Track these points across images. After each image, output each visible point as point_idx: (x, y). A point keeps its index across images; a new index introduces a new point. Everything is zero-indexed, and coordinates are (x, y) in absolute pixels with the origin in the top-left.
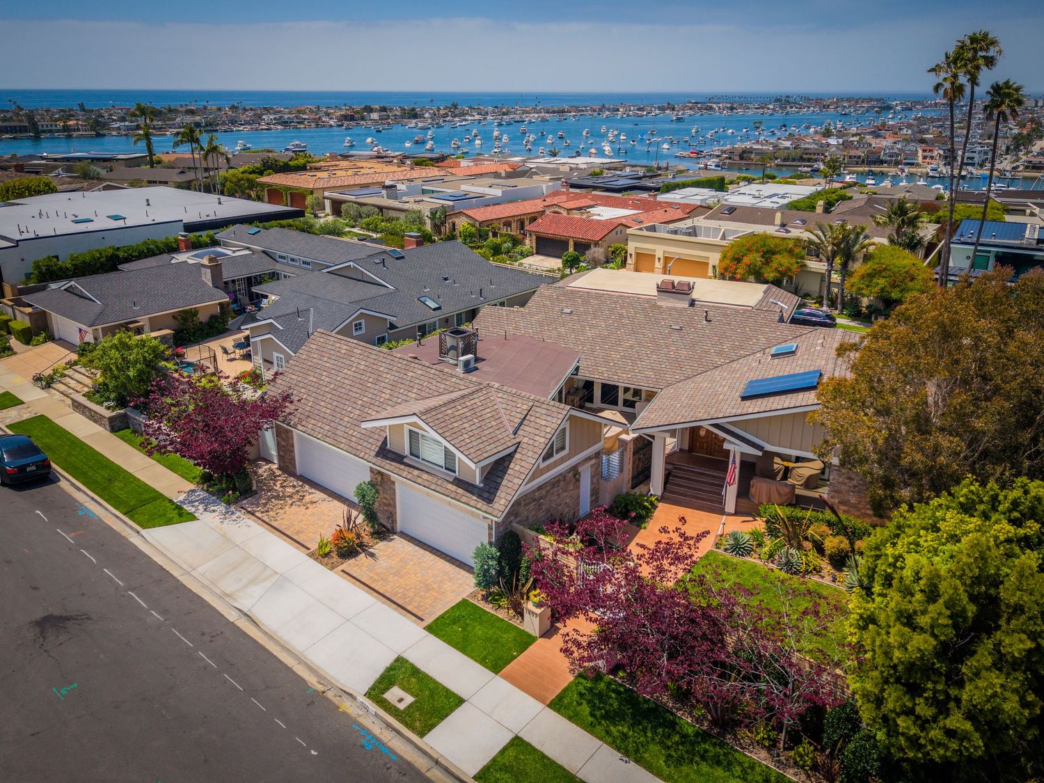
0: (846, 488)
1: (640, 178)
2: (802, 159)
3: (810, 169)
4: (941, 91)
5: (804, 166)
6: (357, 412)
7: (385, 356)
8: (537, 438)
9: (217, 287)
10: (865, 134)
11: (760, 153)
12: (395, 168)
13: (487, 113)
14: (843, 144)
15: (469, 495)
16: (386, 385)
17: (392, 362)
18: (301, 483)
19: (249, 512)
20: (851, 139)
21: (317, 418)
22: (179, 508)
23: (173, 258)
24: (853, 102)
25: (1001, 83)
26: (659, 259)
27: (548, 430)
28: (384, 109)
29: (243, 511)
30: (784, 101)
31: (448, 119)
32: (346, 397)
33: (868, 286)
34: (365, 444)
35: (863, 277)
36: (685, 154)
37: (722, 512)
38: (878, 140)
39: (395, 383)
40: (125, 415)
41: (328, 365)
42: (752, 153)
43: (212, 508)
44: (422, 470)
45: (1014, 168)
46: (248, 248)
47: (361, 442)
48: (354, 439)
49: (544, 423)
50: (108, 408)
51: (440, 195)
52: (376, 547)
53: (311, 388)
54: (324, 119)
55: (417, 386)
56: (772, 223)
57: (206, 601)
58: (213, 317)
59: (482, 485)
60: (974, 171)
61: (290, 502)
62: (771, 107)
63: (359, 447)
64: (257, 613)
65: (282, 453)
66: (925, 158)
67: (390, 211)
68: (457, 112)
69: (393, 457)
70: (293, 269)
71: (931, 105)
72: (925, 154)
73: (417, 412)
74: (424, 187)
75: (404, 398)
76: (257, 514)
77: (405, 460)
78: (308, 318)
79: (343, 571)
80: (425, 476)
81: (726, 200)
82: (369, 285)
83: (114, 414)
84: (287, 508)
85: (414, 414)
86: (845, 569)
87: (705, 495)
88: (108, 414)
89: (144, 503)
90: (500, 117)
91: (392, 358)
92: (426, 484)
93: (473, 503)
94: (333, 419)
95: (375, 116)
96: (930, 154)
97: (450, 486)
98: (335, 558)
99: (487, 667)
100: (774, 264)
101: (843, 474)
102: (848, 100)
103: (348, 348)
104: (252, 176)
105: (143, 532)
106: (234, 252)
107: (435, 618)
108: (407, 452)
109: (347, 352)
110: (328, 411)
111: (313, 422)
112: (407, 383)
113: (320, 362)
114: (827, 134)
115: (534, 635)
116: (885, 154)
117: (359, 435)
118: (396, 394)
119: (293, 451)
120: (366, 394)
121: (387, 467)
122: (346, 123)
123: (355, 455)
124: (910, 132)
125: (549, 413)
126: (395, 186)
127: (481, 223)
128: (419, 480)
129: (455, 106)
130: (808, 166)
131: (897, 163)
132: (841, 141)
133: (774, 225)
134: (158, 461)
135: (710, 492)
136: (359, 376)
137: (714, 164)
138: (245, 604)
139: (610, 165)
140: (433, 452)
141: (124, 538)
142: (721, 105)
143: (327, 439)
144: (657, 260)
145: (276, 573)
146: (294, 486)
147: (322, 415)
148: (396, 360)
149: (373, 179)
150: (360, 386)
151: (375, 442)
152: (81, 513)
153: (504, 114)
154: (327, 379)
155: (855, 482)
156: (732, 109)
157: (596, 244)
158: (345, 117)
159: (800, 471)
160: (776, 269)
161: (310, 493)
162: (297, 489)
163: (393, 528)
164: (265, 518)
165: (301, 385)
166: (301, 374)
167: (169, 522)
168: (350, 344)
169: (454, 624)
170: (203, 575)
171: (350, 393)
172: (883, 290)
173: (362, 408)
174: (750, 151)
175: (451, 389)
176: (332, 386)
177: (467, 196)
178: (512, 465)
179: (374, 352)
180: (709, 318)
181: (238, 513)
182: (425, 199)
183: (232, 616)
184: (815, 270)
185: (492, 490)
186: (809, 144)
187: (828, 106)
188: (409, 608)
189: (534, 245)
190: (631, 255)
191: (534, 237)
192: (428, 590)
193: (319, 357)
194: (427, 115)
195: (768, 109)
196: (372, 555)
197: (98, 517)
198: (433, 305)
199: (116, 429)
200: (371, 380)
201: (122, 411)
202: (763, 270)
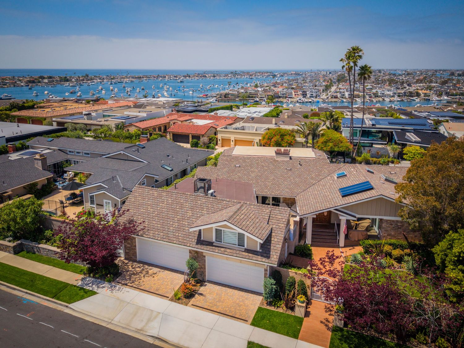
0: (390, 229)
1: (196, 107)
2: (249, 97)
3: (253, 101)
4: (345, 69)
5: (251, 100)
6: (177, 224)
7: (181, 195)
8: (280, 225)
9: (44, 170)
10: (271, 86)
11: (232, 95)
12: (84, 106)
13: (104, 79)
14: (264, 90)
15: (256, 256)
16: (188, 209)
17: (186, 197)
18: (142, 265)
19: (123, 284)
20: (266, 88)
21: (154, 230)
22: (82, 289)
23: (9, 156)
24: (261, 74)
25: (363, 66)
26: (233, 141)
27: (284, 220)
28: (50, 77)
29: (120, 284)
30: (234, 73)
31: (84, 81)
32: (166, 217)
33: (325, 146)
34: (188, 239)
35: (322, 143)
36: (201, 96)
37: (338, 247)
38: (276, 88)
39: (192, 207)
40: (21, 244)
41: (149, 202)
42: (229, 95)
43: (101, 286)
44: (226, 248)
45: (327, 98)
46: (49, 149)
47: (185, 238)
48: (180, 238)
49: (280, 217)
50: (10, 241)
51: (115, 117)
52: (200, 290)
53: (144, 215)
54: (18, 83)
55: (205, 207)
56: (271, 123)
57: (131, 336)
58: (43, 186)
59: (261, 251)
60: (314, 99)
61: (142, 275)
62: (230, 76)
63: (185, 241)
64: (163, 335)
65: (127, 251)
66: (295, 95)
67: (92, 126)
68: (89, 78)
69: (207, 243)
70: (80, 158)
71: (290, 74)
72: (296, 93)
73: (226, 219)
74: (104, 114)
75: (201, 214)
76: (128, 284)
77: (214, 244)
78: (118, 180)
79: (192, 305)
80: (228, 250)
81: (238, 115)
82: (132, 162)
83: (15, 244)
84: (143, 278)
85: (225, 220)
86: (403, 263)
87: (328, 241)
88: (12, 244)
89: (61, 290)
90: (110, 80)
91: (185, 195)
92: (230, 254)
93: (259, 259)
94: (164, 229)
95: (46, 81)
96: (297, 93)
97: (244, 253)
98: (185, 300)
99: (291, 337)
100: (286, 140)
101: (389, 223)
102: (259, 73)
103: (158, 193)
104: (7, 112)
105: (70, 306)
106: (42, 151)
107: (252, 318)
108: (214, 240)
109: (158, 195)
110: (159, 226)
111: (152, 232)
112: (199, 206)
113: (144, 202)
114: (256, 86)
115: (301, 317)
116: (281, 94)
117: (182, 235)
118: (195, 213)
119: (136, 249)
120: (178, 214)
121: (205, 249)
122: (30, 85)
123: (184, 245)
124: (287, 85)
125: (280, 212)
126: (91, 114)
127: (143, 129)
128: (226, 253)
129: (87, 76)
130: (252, 100)
131: (286, 97)
132: (263, 89)
133: (272, 124)
134: (54, 266)
135: (330, 239)
136: (170, 206)
137: (215, 100)
138: (154, 333)
139: (177, 101)
140: (230, 237)
141: (60, 311)
142: (209, 75)
143: (165, 240)
144: (231, 141)
145: (159, 313)
146: (139, 267)
147: (156, 228)
148: (188, 196)
149: (76, 111)
150: (173, 211)
151: (193, 237)
152: (25, 302)
153: (112, 79)
154: (151, 210)
155: (393, 226)
156: (214, 76)
157: (203, 136)
158: (30, 82)
159: (362, 224)
160: (287, 142)
161: (150, 269)
162: (142, 268)
163: (203, 279)
164: (134, 286)
165: (137, 214)
166: (135, 209)
167: (82, 298)
168: (158, 191)
169: (263, 319)
170: (119, 322)
171: (169, 215)
172: (331, 148)
173: (178, 222)
174: (228, 94)
175: (225, 207)
176: (156, 213)
177: (130, 117)
178: (272, 239)
179: (174, 194)
180: (301, 164)
181: (118, 286)
182: (109, 119)
183: (151, 341)
184: (300, 141)
185: (267, 252)
186: (251, 90)
187: (252, 75)
188: (236, 316)
189: (172, 138)
190: (219, 140)
191: (172, 134)
192: (240, 306)
193: (142, 199)
194: (73, 80)
195: (229, 76)
196: (201, 294)
197: (36, 302)
198: (170, 169)
199: (17, 252)
200: (178, 207)
201: (19, 242)
202: (281, 143)
